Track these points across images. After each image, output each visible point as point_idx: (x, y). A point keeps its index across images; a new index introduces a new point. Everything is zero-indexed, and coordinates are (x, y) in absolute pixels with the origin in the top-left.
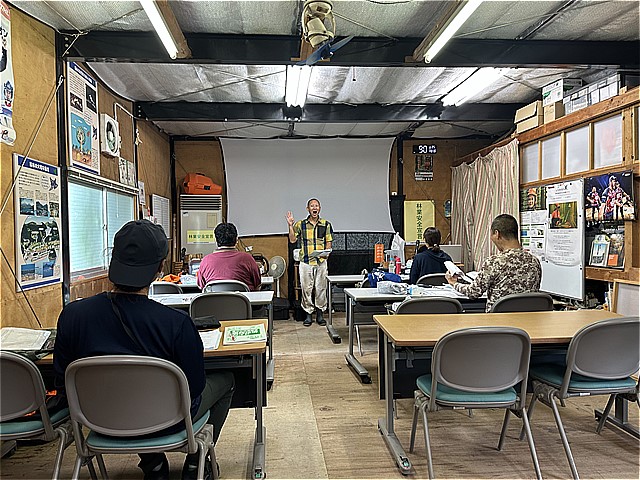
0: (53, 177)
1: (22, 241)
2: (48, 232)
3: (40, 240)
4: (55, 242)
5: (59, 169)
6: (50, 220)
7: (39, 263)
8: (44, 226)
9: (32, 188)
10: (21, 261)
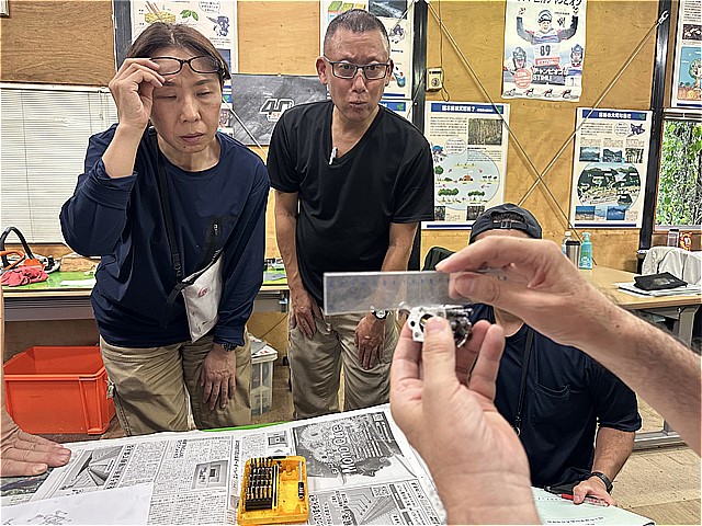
0: (637, 123)
1: (579, 185)
2: (620, 177)
3: (605, 184)
4: (631, 188)
5: (650, 114)
6: (626, 166)
7: (602, 206)
8: (614, 172)
9: (601, 136)
10: (576, 202)
